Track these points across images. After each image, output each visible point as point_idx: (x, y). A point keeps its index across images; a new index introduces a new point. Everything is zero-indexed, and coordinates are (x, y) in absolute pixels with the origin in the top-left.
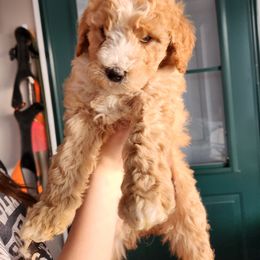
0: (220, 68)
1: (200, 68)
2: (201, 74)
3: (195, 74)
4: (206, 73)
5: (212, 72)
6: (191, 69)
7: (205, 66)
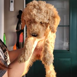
0: (69, 26)
1: (63, 25)
2: (63, 27)
3: (62, 27)
4: (65, 27)
5: (66, 27)
6: (59, 25)
7: (65, 25)
